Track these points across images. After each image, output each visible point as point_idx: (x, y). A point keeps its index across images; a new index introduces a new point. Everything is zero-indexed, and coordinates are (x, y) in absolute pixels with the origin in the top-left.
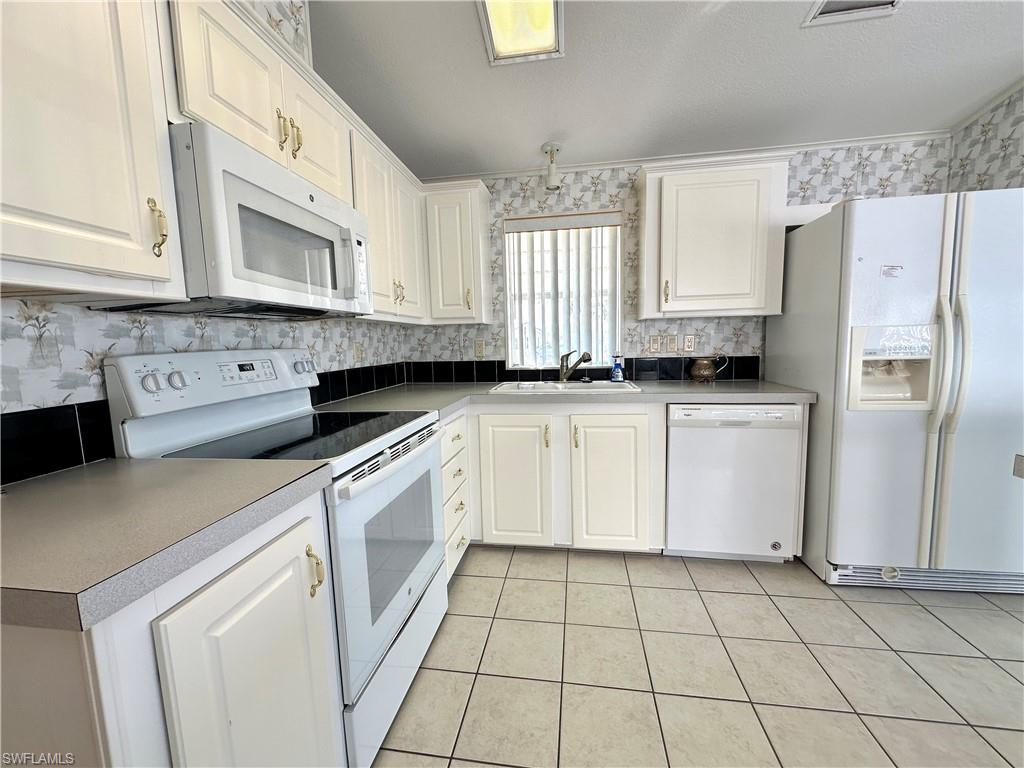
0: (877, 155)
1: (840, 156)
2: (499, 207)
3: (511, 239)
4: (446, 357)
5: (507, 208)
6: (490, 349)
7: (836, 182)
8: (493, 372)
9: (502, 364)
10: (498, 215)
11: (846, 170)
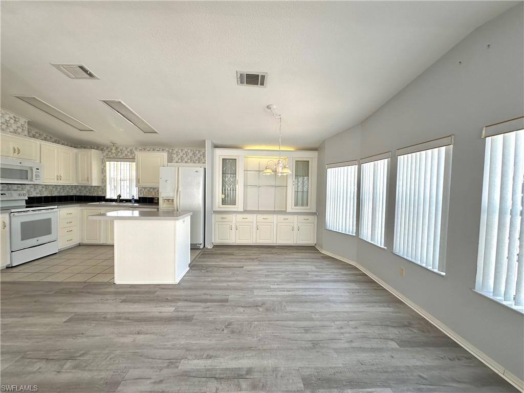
0: (197, 152)
1: (189, 151)
2: (105, 154)
3: (108, 163)
4: (88, 194)
5: (107, 155)
6: (101, 193)
7: (189, 157)
8: (102, 199)
9: (104, 197)
10: (104, 156)
11: (191, 155)
